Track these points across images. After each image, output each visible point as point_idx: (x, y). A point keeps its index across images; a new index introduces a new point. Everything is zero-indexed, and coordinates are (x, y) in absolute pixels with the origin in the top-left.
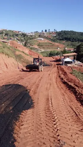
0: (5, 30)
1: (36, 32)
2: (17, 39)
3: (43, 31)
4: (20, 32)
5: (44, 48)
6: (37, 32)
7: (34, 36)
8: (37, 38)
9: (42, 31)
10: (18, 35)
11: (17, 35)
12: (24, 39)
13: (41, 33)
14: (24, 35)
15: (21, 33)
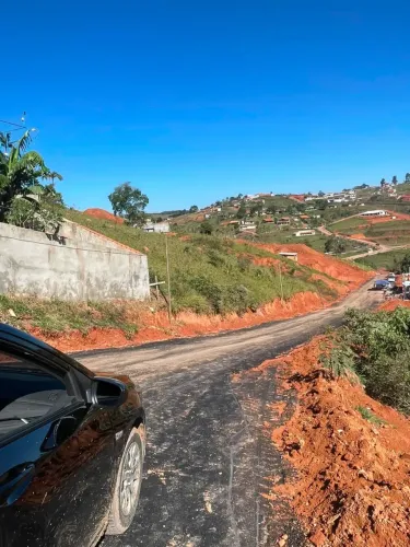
0: (267, 198)
1: (361, 187)
2: (303, 220)
3: (386, 181)
4: (310, 195)
5: (387, 239)
6: (364, 186)
7: (353, 203)
8: (361, 210)
9: (383, 182)
10: (302, 206)
11: (301, 208)
12: (322, 216)
13: (377, 189)
14: (322, 205)
15: (311, 199)
